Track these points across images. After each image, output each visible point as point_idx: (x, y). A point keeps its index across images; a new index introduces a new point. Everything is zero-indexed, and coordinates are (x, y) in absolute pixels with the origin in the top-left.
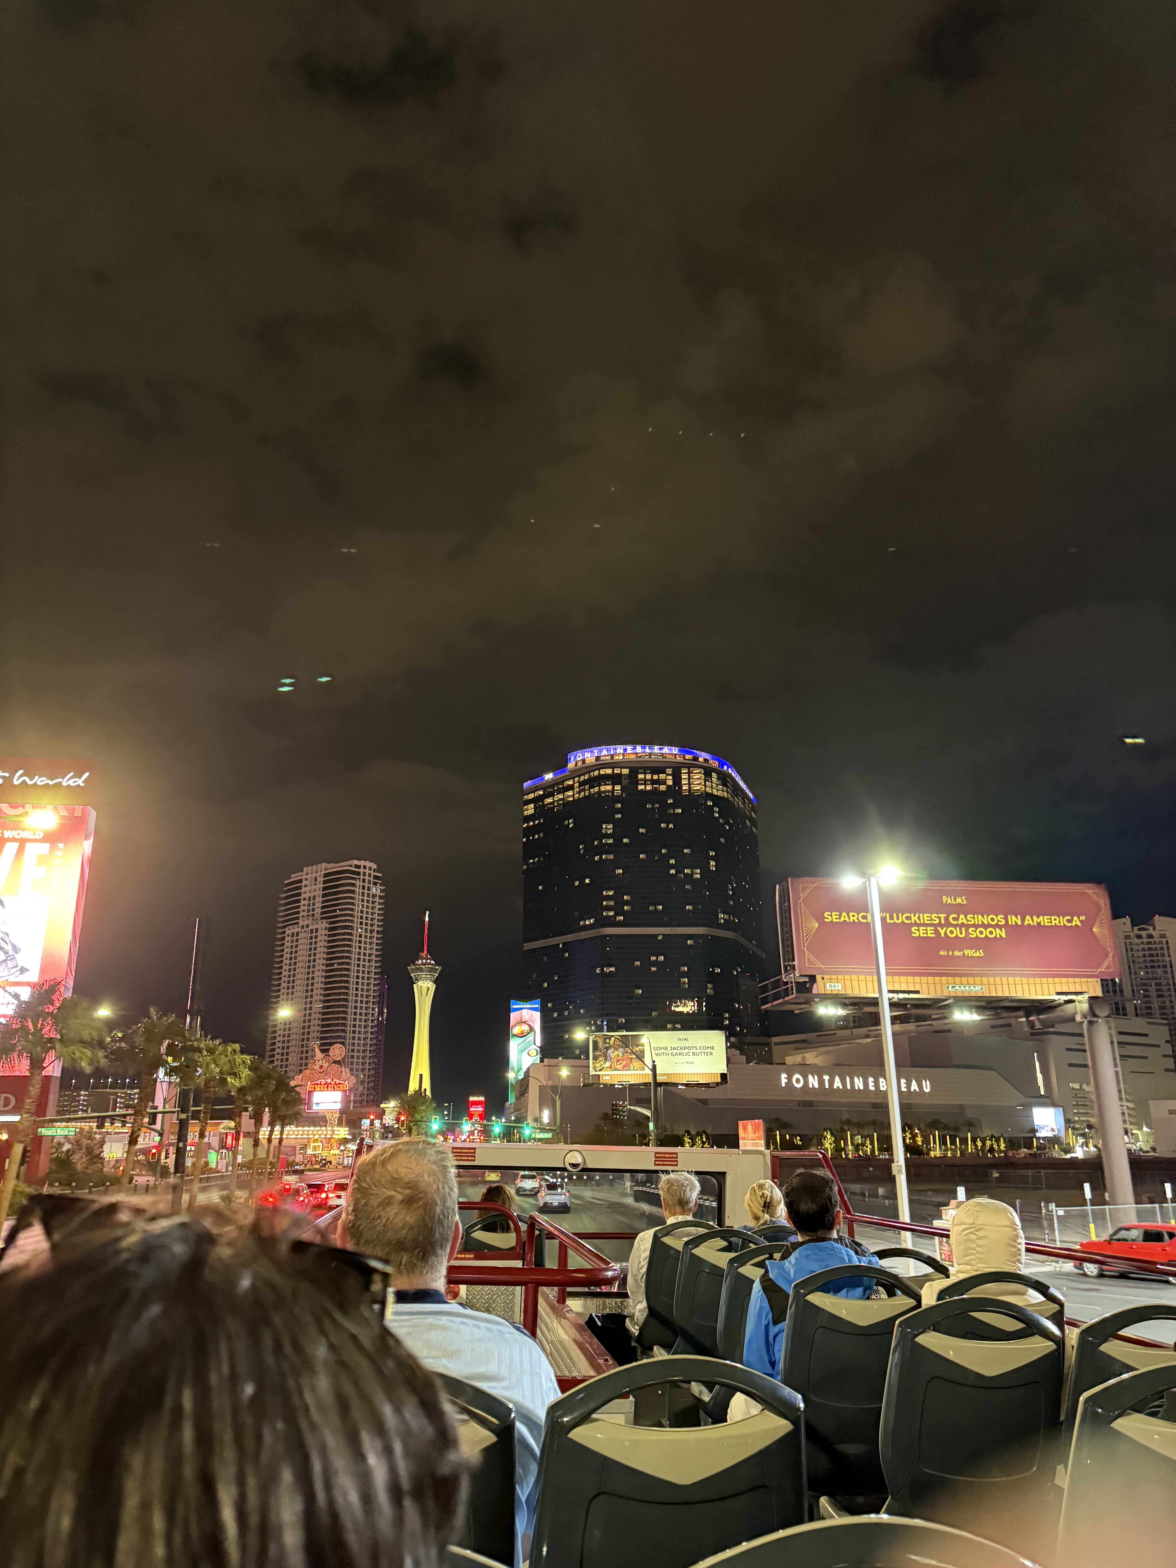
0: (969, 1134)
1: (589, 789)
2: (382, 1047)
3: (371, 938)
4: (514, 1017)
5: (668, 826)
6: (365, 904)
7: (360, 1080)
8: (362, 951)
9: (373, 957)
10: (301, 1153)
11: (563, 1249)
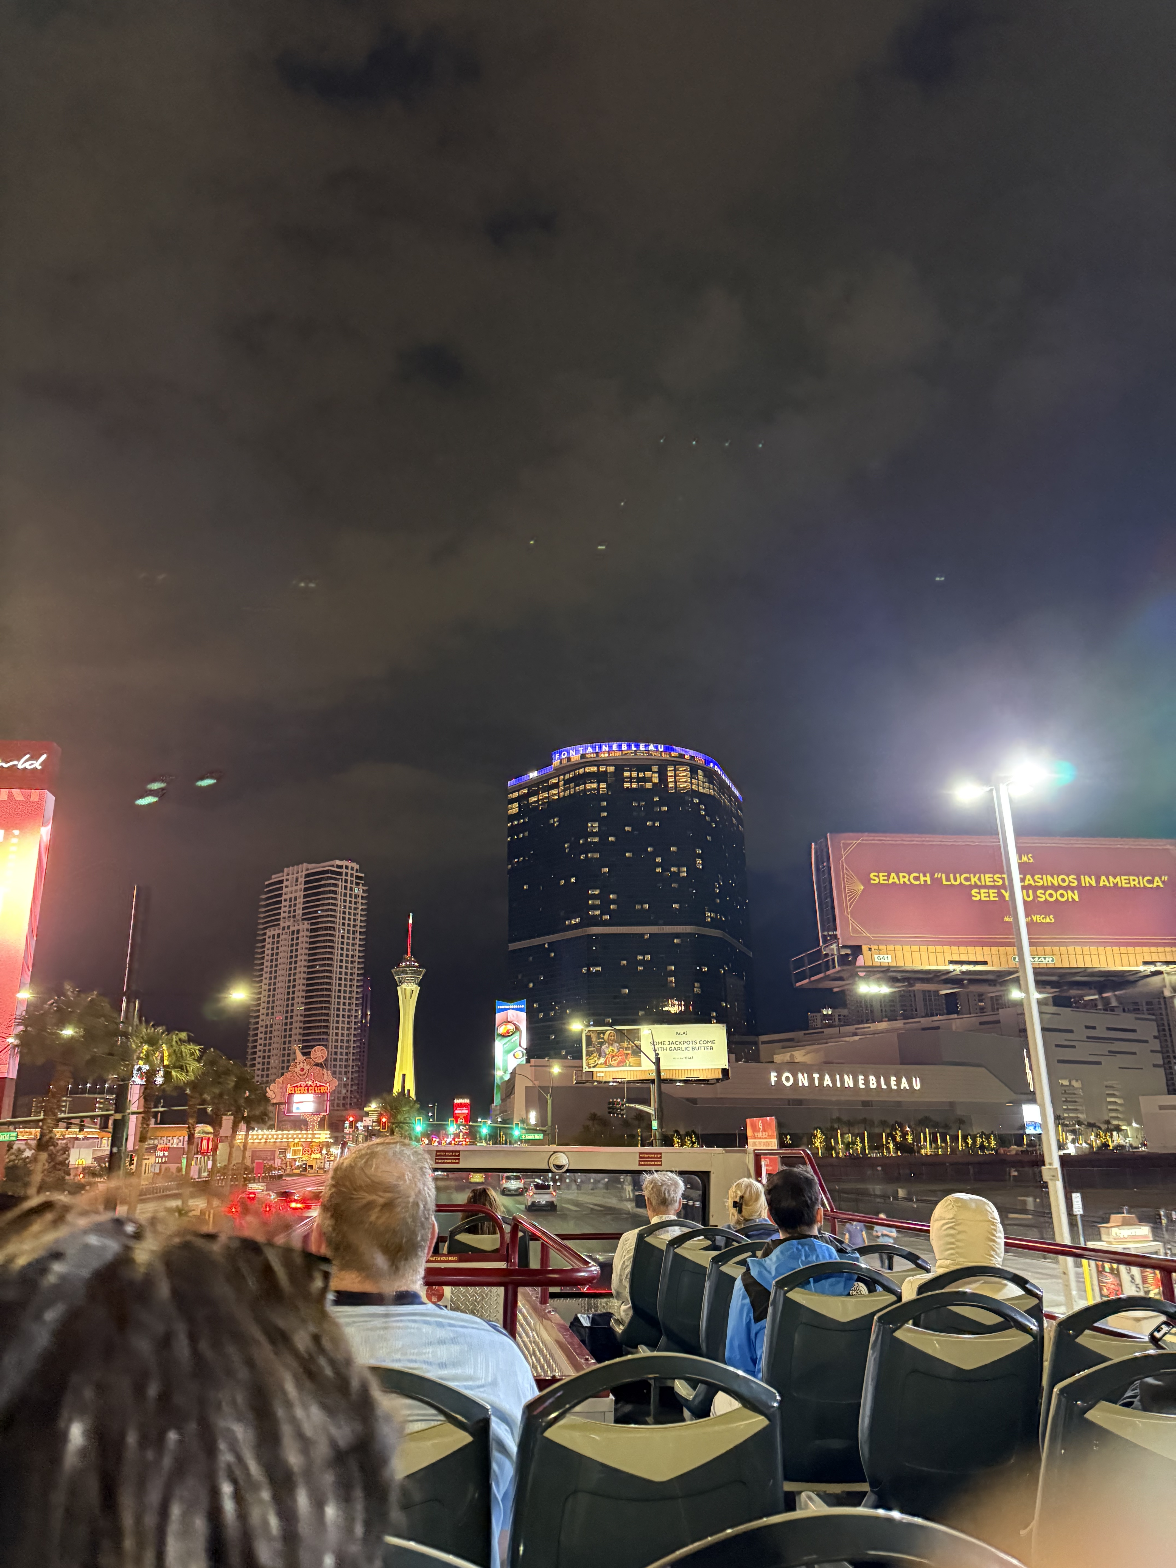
0: (960, 1131)
1: (574, 787)
2: (366, 1050)
3: (354, 939)
4: (499, 1017)
5: (654, 824)
6: (348, 904)
7: (343, 1083)
8: (345, 952)
9: (356, 959)
10: (280, 1158)
11: (544, 1249)
